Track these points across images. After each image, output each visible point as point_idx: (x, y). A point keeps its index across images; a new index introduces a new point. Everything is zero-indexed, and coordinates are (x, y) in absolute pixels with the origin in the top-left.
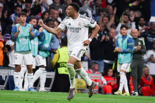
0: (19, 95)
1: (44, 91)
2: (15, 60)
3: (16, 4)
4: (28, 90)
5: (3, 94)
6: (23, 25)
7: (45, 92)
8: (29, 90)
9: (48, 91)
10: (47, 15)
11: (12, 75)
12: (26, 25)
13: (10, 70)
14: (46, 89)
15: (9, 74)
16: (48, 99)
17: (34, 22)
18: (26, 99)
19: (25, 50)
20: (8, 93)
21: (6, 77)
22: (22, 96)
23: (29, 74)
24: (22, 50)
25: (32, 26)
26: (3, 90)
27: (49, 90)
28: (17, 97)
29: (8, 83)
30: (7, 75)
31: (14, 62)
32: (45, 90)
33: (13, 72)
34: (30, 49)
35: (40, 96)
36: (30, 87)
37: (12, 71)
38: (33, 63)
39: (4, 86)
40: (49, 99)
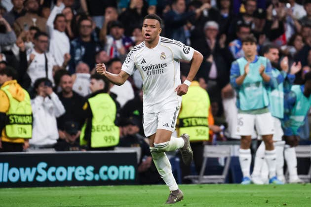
0: (250, 191)
1: (299, 183)
2: (239, 126)
3: (239, 22)
4: (268, 183)
5: (222, 191)
6: (251, 59)
7: (300, 185)
8: (271, 181)
9: (306, 183)
10: (298, 40)
11: (236, 154)
12: (256, 60)
13: (231, 147)
14: (301, 179)
15: (230, 153)
16: (307, 197)
17: (274, 54)
18: (266, 199)
19: (258, 107)
20: (232, 190)
21: (226, 159)
22: (259, 193)
23: (268, 152)
24: (253, 106)
25: (269, 61)
26: (222, 185)
27: (307, 180)
28: (249, 195)
29: (230, 171)
30: (227, 155)
31: (238, 131)
32: (300, 181)
33: (238, 150)
34: (267, 104)
35: (293, 192)
36: (271, 177)
37: (237, 147)
38: (273, 130)
39: (224, 176)
40: (309, 197)
